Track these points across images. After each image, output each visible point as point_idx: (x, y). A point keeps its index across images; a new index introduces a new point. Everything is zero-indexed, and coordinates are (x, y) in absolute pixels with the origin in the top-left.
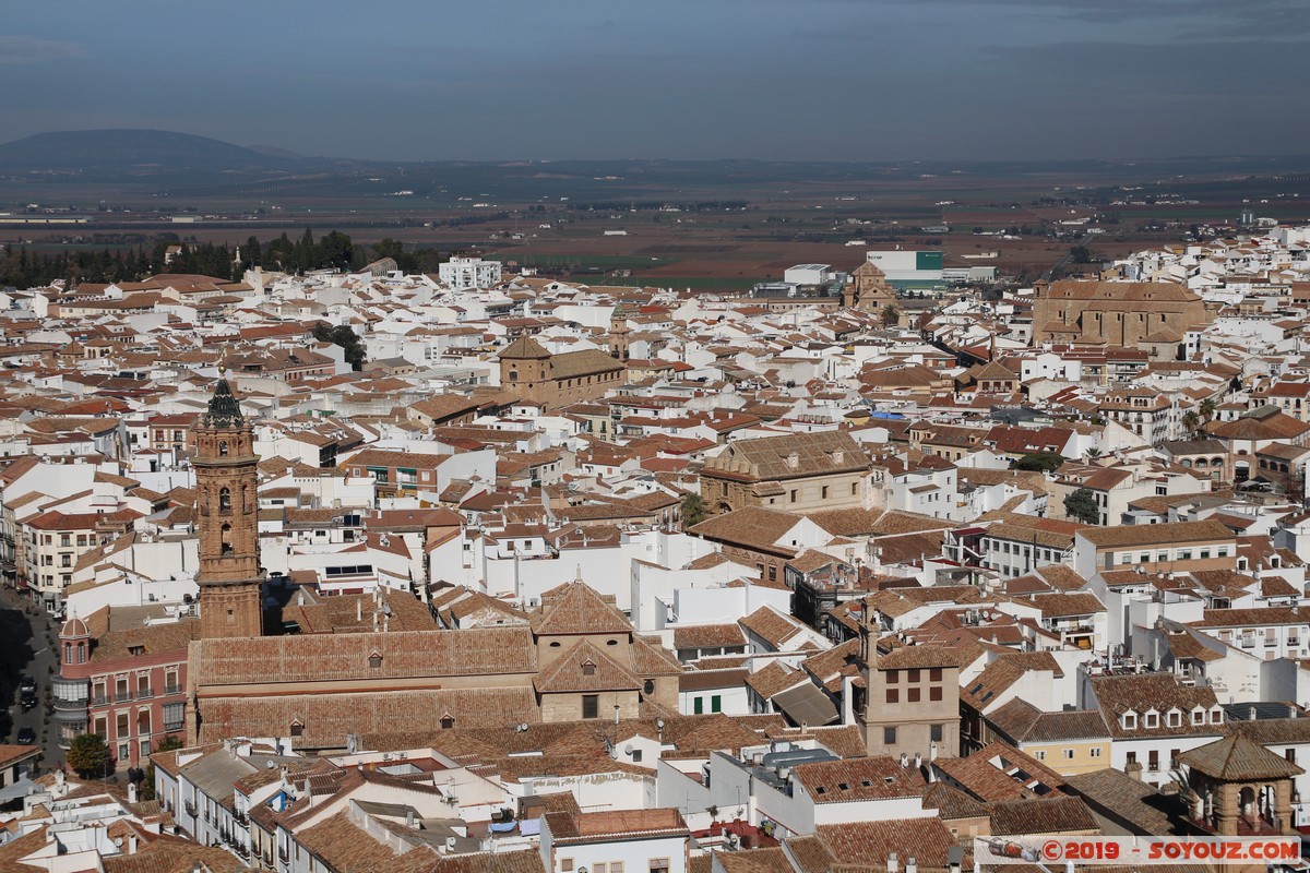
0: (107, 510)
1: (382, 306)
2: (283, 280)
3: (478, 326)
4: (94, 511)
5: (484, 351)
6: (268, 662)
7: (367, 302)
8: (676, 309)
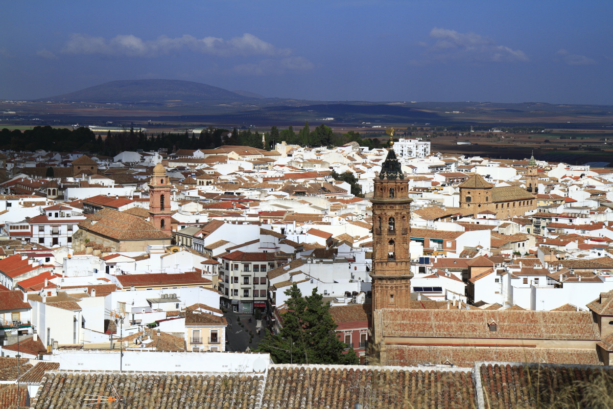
0: (269, 251)
1: (364, 164)
2: (299, 150)
3: (428, 176)
4: (261, 251)
5: (436, 189)
6: (425, 325)
7: (354, 162)
8: (549, 171)
